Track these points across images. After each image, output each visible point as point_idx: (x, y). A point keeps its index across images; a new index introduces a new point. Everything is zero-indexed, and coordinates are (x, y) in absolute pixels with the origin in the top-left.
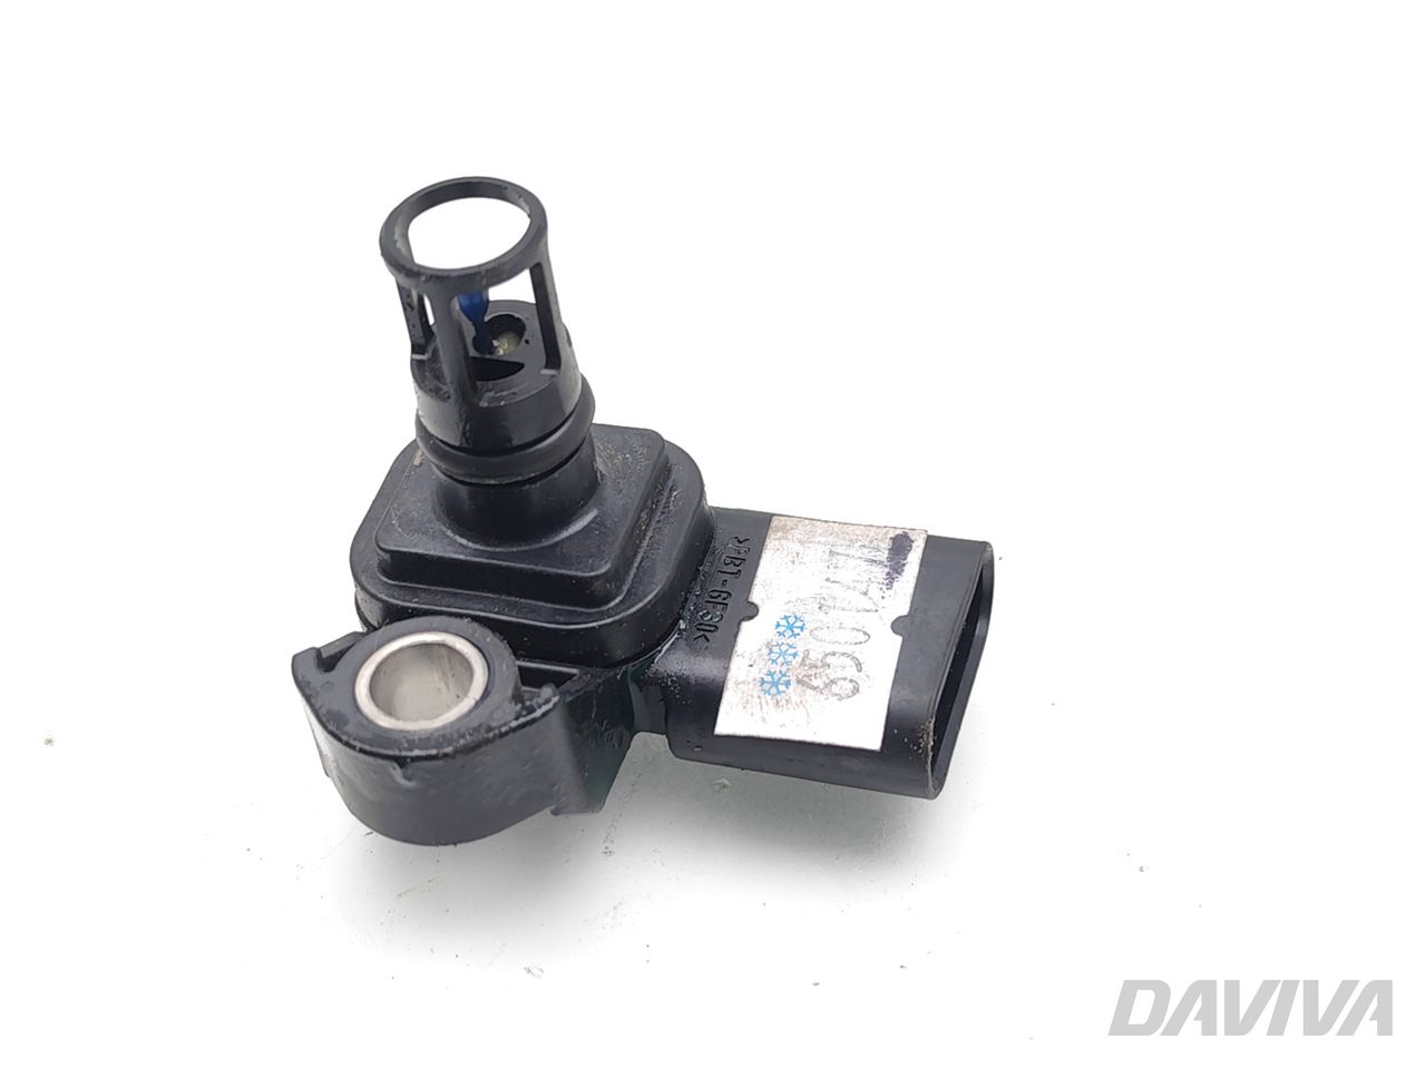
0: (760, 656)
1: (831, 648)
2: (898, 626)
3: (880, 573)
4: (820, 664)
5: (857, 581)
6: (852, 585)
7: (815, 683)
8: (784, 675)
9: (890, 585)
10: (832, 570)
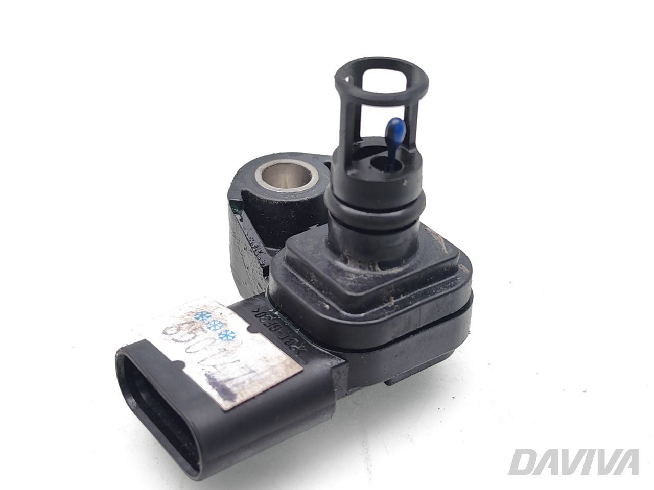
0: (223, 319)
1: (197, 339)
2: (181, 364)
3: (219, 377)
4: (193, 331)
5: (224, 368)
6: (224, 366)
7: (186, 326)
8: (202, 320)
9: (208, 376)
10: (243, 365)
